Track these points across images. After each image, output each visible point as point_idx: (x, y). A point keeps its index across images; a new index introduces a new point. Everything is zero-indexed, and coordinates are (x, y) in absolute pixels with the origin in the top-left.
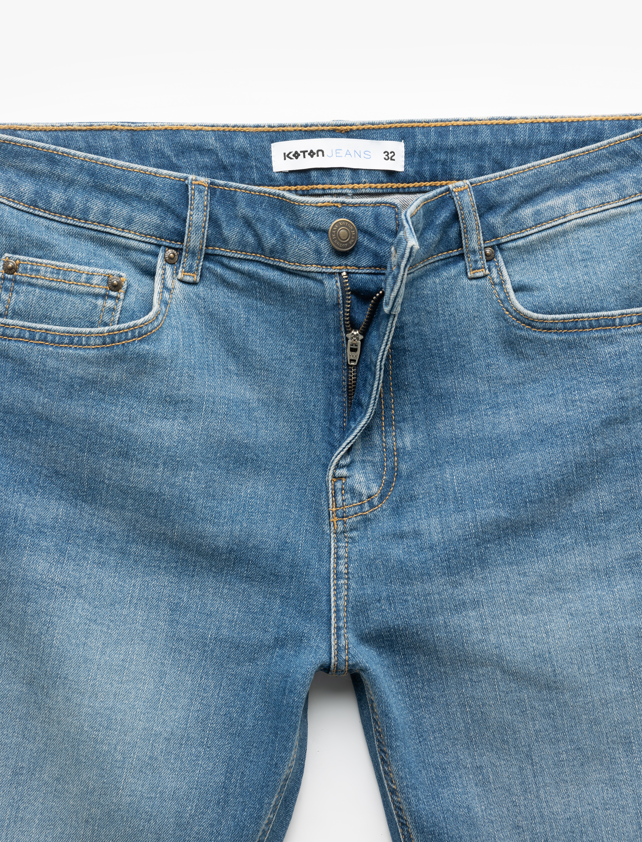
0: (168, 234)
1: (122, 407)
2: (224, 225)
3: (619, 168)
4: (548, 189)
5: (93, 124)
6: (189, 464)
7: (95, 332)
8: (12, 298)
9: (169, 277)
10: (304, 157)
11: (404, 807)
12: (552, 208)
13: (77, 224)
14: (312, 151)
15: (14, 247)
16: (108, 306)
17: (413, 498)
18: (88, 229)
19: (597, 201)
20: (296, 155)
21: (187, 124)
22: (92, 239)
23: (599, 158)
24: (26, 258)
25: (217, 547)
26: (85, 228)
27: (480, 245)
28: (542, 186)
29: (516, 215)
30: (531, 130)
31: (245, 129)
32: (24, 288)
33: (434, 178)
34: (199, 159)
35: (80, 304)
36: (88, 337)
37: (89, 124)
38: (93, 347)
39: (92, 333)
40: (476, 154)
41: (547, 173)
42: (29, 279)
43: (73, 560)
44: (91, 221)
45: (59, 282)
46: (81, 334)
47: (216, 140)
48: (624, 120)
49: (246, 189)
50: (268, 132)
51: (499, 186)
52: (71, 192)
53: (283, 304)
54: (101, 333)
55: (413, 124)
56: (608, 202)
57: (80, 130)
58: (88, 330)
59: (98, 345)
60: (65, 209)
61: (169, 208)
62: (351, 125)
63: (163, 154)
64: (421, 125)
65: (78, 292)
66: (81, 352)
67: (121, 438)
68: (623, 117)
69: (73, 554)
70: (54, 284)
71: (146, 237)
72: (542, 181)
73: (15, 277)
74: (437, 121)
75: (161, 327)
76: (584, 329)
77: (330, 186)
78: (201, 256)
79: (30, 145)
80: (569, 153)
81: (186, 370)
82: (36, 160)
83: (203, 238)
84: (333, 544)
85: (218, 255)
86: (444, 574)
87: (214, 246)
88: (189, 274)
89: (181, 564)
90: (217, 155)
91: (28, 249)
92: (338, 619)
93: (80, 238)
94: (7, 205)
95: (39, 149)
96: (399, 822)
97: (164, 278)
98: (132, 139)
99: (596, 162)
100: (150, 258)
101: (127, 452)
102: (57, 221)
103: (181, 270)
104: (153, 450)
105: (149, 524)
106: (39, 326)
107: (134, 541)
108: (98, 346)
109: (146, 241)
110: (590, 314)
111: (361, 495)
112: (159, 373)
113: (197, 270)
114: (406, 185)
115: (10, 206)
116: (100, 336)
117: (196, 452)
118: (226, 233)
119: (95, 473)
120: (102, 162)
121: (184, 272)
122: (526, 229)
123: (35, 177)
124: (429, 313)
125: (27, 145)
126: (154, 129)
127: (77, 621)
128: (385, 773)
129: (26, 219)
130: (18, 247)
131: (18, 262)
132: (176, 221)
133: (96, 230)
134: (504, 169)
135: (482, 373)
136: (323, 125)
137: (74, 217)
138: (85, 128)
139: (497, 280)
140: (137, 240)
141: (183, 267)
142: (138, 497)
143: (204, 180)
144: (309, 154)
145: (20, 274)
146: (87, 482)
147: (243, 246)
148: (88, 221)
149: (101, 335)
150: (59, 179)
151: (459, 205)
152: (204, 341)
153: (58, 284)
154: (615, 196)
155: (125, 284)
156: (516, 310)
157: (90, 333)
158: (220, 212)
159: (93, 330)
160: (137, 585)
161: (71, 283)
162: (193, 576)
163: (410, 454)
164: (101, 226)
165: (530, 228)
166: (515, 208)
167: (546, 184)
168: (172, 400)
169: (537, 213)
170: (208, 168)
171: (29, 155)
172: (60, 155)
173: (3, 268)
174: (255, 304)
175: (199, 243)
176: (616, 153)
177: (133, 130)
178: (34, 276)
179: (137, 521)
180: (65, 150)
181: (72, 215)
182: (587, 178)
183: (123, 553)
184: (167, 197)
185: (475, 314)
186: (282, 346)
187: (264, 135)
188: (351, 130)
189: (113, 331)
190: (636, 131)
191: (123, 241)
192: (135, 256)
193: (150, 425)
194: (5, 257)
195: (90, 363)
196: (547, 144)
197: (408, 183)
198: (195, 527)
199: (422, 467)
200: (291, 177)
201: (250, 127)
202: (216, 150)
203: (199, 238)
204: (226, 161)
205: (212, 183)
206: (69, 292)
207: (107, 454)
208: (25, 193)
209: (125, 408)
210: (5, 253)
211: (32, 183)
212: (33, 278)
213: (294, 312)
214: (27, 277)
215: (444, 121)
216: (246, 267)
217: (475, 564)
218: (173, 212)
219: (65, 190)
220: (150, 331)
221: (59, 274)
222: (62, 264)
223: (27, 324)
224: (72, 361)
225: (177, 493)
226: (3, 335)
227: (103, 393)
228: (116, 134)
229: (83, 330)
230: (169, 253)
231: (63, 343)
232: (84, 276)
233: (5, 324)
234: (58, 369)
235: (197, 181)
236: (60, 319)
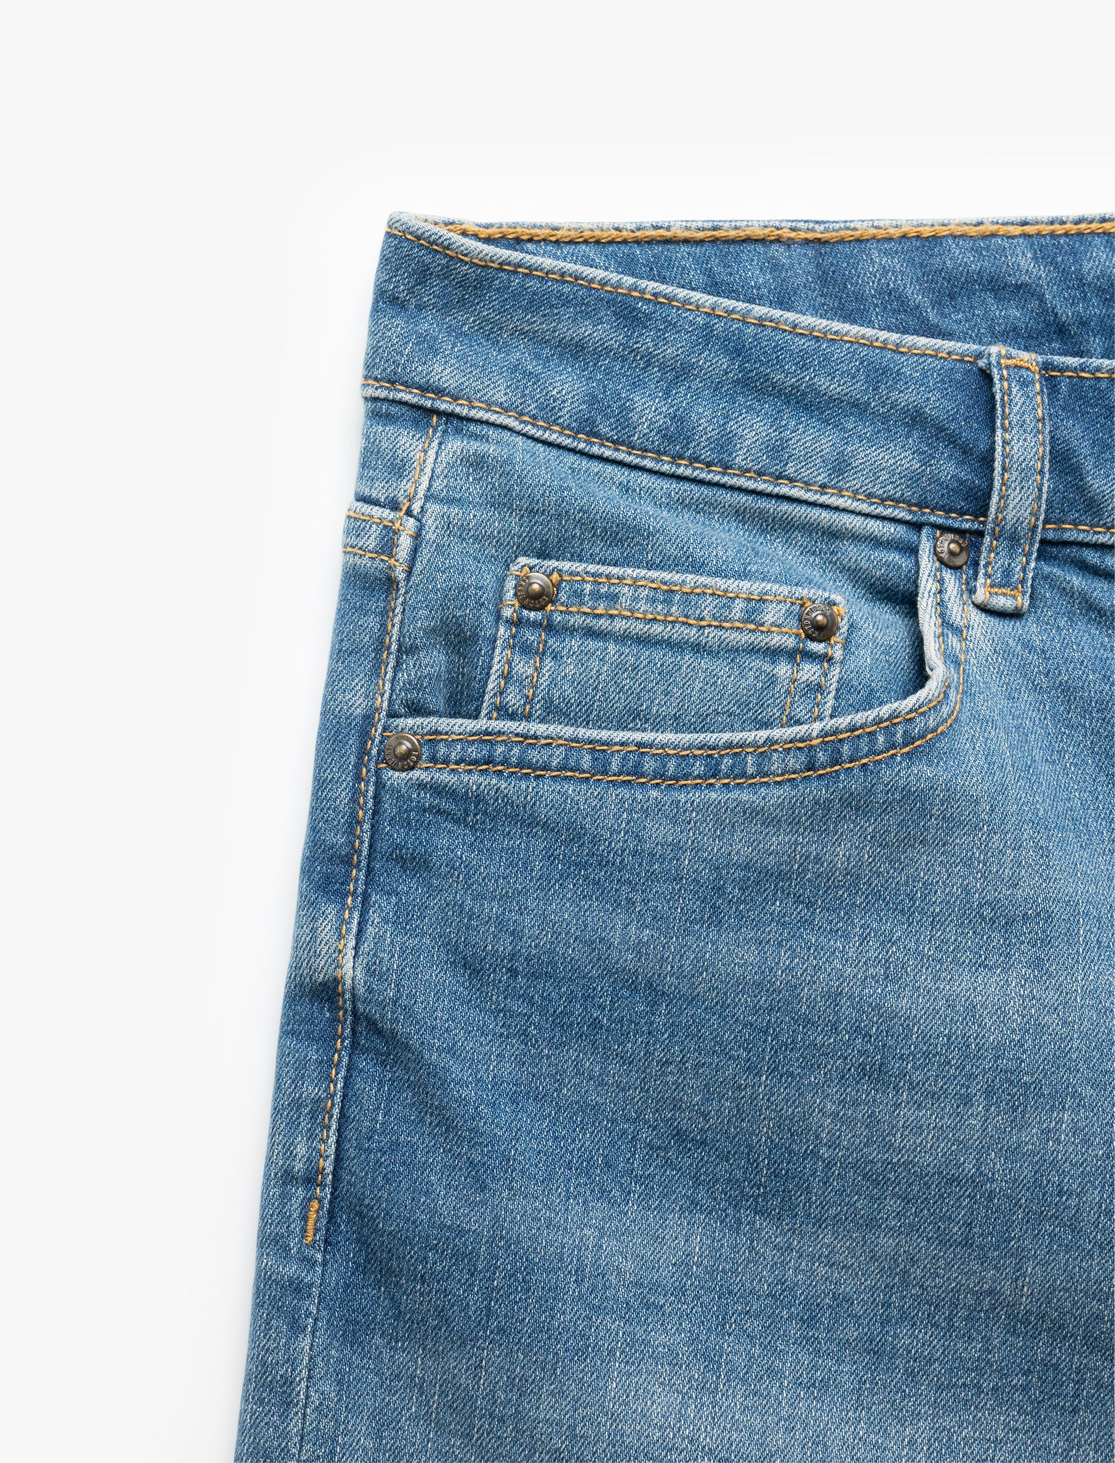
0: (943, 495)
1: (864, 939)
2: (1088, 465)
5: (721, 224)
6: (1056, 1092)
7: (785, 737)
8: (544, 671)
9: (953, 599)
13: (703, 476)
15: (542, 541)
16: (804, 679)
18: (732, 488)
21: (957, 222)
22: (741, 515)
24: (577, 567)
26: (723, 486)
32: (574, 643)
34: (996, 310)
35: (729, 676)
36: (762, 753)
37: (710, 225)
38: (778, 779)
39: (776, 742)
42: (588, 621)
43: (741, 1379)
44: (739, 468)
45: (672, 622)
46: (741, 746)
47: (1035, 258)
52: (682, 395)
54: (802, 740)
57: (686, 241)
59: (794, 773)
60: (669, 438)
61: (943, 430)
63: (902, 300)
65: (723, 645)
66: (745, 796)
67: (865, 1026)
69: (740, 1361)
70: (657, 629)
71: (885, 506)
73: (549, 618)
75: (956, 720)
78: (1032, 545)
79: (570, 276)
81: (1028, 831)
82: (587, 315)
83: (1039, 497)
85: (1077, 543)
87: (1065, 520)
88: (1004, 591)
89: (1040, 1378)
90: (1041, 299)
91: (582, 544)
93: (710, 513)
94: (519, 433)
95: (593, 286)
97: (942, 601)
98: (818, 266)
100: (894, 557)
101: (881, 1065)
102: (650, 471)
103: (981, 579)
104: (954, 1057)
105: (949, 1266)
106: (620, 736)
107: (904, 1316)
108: (793, 776)
109: (885, 513)
112: (961, 840)
113: (1023, 581)
115: (524, 435)
116: (799, 749)
117: (1074, 1057)
118: (1095, 484)
119: (789, 1130)
121: (992, 586)
123: (584, 359)
125: (563, 275)
126: (874, 238)
129: (570, 468)
130: (553, 539)
131: (555, 577)
132: (963, 463)
133: (753, 492)
137: (694, 459)
138: (701, 235)
140: (860, 514)
141: (988, 575)
142: (915, 1192)
143: (1026, 358)
145: (564, 609)
146: (768, 1157)
148: (731, 467)
149: (801, 745)
150: (648, 364)
153: (668, 629)
155: (844, 622)
158: (1076, 434)
160: (919, 1440)
161: (703, 623)
162: (1075, 1411)
164: (765, 482)
168: (998, 914)
170: (1019, 334)
171: (567, 303)
172: (650, 300)
173: (515, 595)
175: (1028, 511)
177: (819, 239)
178: (604, 612)
179: (913, 1261)
180: (662, 288)
181: (688, 454)
183: (877, 1353)
184: (935, 404)
189: (836, 732)
191: (825, 516)
192: (853, 553)
193: (942, 986)
194: (520, 566)
195: (772, 822)
198: (1080, 1268)
202: (1037, 285)
203: (1031, 498)
204: (1066, 313)
205: (1046, 364)
206: (698, 648)
207: (825, 1074)
208: (564, 402)
209: (871, 943)
210: (516, 557)
211: (577, 374)
212: (600, 616)
214: (585, 613)
218: (952, 440)
219: (667, 393)
220: (934, 730)
221: (668, 602)
222: (677, 577)
223: (583, 732)
224: (718, 822)
225: (1027, 1172)
226: (520, 764)
227: (809, 905)
228: (777, 251)
229: (750, 736)
230: (947, 544)
231: (686, 777)
232: (739, 605)
233: (526, 737)
234: (677, 847)
235: (1009, 357)
236: (676, 718)
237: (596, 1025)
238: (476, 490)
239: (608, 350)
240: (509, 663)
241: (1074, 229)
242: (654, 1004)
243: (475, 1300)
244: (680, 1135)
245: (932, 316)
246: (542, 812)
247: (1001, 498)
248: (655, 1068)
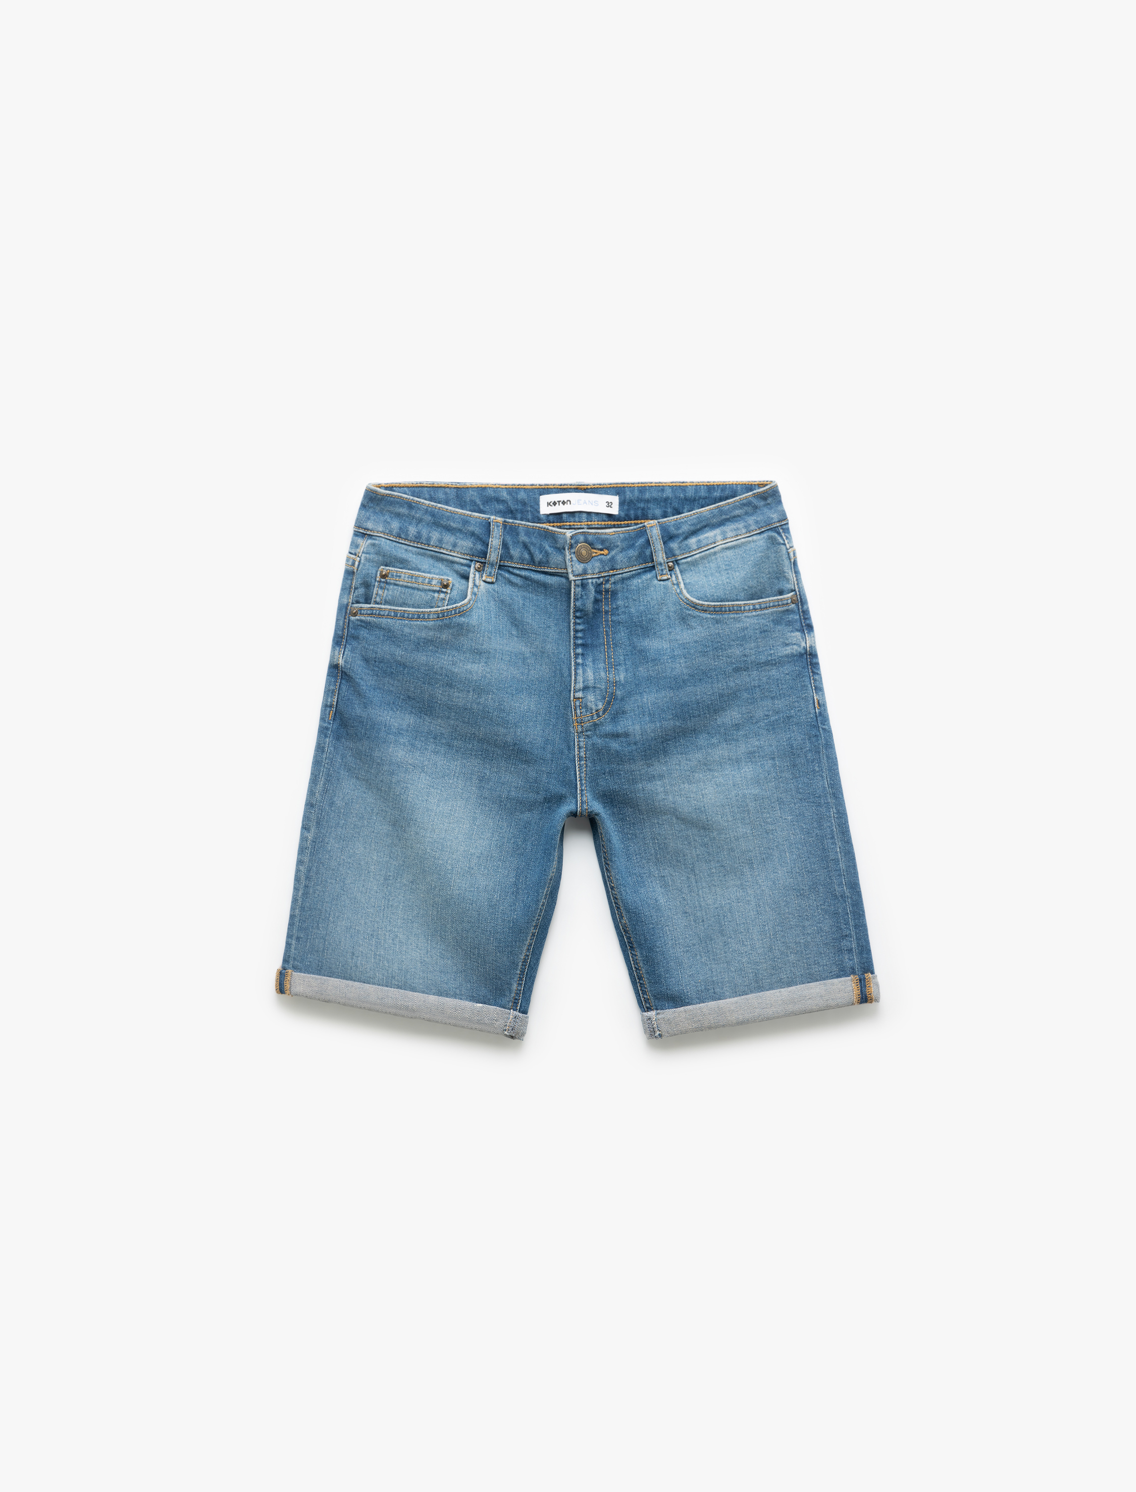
0: (478, 554)
1: (449, 656)
2: (511, 547)
3: (746, 513)
4: (705, 527)
6: (488, 691)
8: (385, 593)
9: (477, 579)
10: (559, 505)
11: (618, 897)
12: (707, 538)
13: (423, 547)
14: (564, 501)
15: (386, 562)
16: (441, 597)
17: (624, 712)
18: (430, 550)
19: (734, 533)
20: (555, 504)
21: (488, 484)
22: (432, 557)
23: (735, 508)
24: (393, 569)
25: (507, 742)
26: (427, 550)
27: (664, 560)
28: (702, 524)
29: (686, 542)
30: (696, 490)
31: (525, 487)
32: (391, 587)
33: (637, 518)
34: (497, 506)
35: (425, 596)
36: (429, 614)
37: (432, 483)
38: (432, 620)
40: (662, 504)
41: (705, 517)
42: (395, 582)
43: (419, 750)
44: (432, 545)
45: (412, 583)
46: (424, 612)
47: (507, 494)
48: (748, 484)
49: (525, 525)
50: (539, 488)
51: (675, 524)
52: (420, 527)
53: (546, 595)
54: (436, 611)
55: (624, 485)
56: (740, 535)
57: (426, 487)
58: (429, 610)
60: (416, 538)
61: (478, 537)
62: (587, 485)
63: (475, 503)
64: (629, 485)
65: (423, 589)
66: (425, 623)
67: (448, 675)
68: (748, 483)
69: (419, 746)
70: (409, 584)
72: (701, 522)
73: (386, 581)
74: (639, 483)
75: (472, 608)
76: (725, 612)
77: (574, 523)
78: (497, 567)
79: (399, 497)
80: (717, 505)
81: (487, 633)
83: (498, 556)
84: (576, 739)
85: (507, 566)
86: (643, 759)
87: (504, 561)
88: (490, 577)
89: (484, 753)
90: (507, 504)
91: (395, 563)
92: (581, 785)
93: (425, 557)
94: (383, 538)
95: (404, 499)
96: (616, 906)
97: (475, 580)
98: (457, 493)
99: (733, 510)
100: (466, 568)
101: (451, 683)
102: (412, 546)
103: (484, 574)
104: (467, 682)
105: (464, 728)
106: (400, 608)
107: (455, 738)
108: (435, 620)
109: (463, 557)
110: (730, 603)
111: (591, 709)
112: (471, 635)
113: (494, 575)
114: (619, 523)
115: (385, 538)
116: (436, 614)
117: (493, 683)
118: (512, 552)
119: (432, 697)
120: (439, 508)
121: (487, 576)
122: (692, 551)
123: (399, 518)
124: (634, 600)
126: (470, 487)
127: (422, 787)
128: (608, 877)
129: (395, 546)
130: (388, 562)
131: (388, 571)
132: (482, 545)
133: (434, 551)
134: (680, 513)
135: (666, 637)
136: (571, 485)
137: (422, 543)
138: (430, 485)
139: (675, 582)
140: (459, 557)
141: (486, 573)
142: (458, 711)
143: (500, 520)
144: (562, 503)
145: (390, 578)
146: (427, 703)
147: (522, 560)
148: (430, 545)
150: (413, 518)
151: (650, 535)
152: (497, 617)
154: (744, 531)
155: (451, 584)
156: (686, 598)
157: (430, 611)
158: (509, 539)
159: (432, 610)
161: (419, 583)
162: (492, 760)
163: (623, 685)
164: (437, 549)
165: (695, 550)
166: (686, 538)
167: (704, 523)
168: (478, 651)
169: (699, 541)
170: (502, 512)
171: (398, 503)
172: (415, 502)
173: (380, 575)
174: (528, 595)
175: (496, 559)
176: (744, 505)
177: (458, 487)
178: (398, 580)
179: (457, 726)
180: (418, 500)
181: (420, 542)
182: (728, 520)
183: (449, 746)
184: (478, 531)
185: (662, 602)
186: (545, 619)
187: (536, 490)
188: (587, 488)
189: (444, 610)
190: (755, 491)
191: (451, 558)
192: (457, 567)
193: (465, 667)
194: (381, 568)
195: (430, 629)
196: (705, 498)
197: (621, 521)
198: (493, 729)
199: (630, 694)
200: (551, 518)
201: (528, 485)
202: (507, 500)
203: (496, 556)
204: (512, 507)
205: (505, 521)
206: (418, 589)
207: (440, 685)
208: (395, 530)
210: (380, 566)
211: (398, 522)
213: (552, 599)
214: (394, 580)
215: (643, 483)
216: (523, 573)
217: (661, 753)
218: (481, 540)
219: (417, 526)
220: (465, 610)
221: (412, 578)
222: (414, 572)
223: (393, 608)
224: (419, 629)
225: (481, 708)
226: (379, 615)
227: (438, 648)
228: (447, 490)
229: (426, 610)
230: (478, 565)
231: (413, 618)
232: (427, 580)
233: (380, 608)
234: (411, 634)
235: (495, 519)
236: (413, 605)
237: (392, 673)
238: (373, 551)
239: (405, 515)
240: (377, 591)
241: (518, 487)
242: (405, 668)
243: (363, 731)
244: (409, 697)
245: (481, 507)
246: (383, 626)
247: (489, 555)
248: (404, 682)
